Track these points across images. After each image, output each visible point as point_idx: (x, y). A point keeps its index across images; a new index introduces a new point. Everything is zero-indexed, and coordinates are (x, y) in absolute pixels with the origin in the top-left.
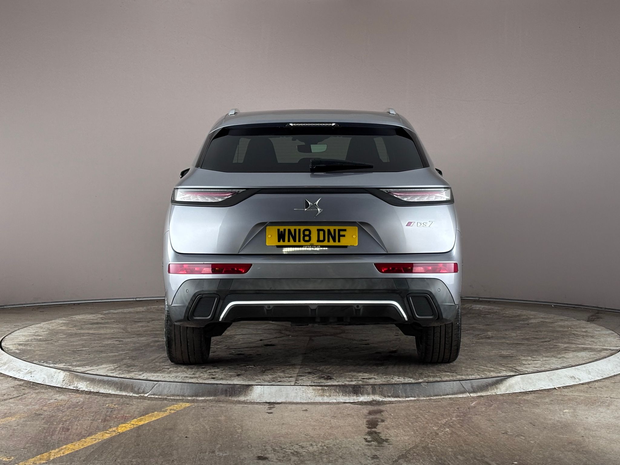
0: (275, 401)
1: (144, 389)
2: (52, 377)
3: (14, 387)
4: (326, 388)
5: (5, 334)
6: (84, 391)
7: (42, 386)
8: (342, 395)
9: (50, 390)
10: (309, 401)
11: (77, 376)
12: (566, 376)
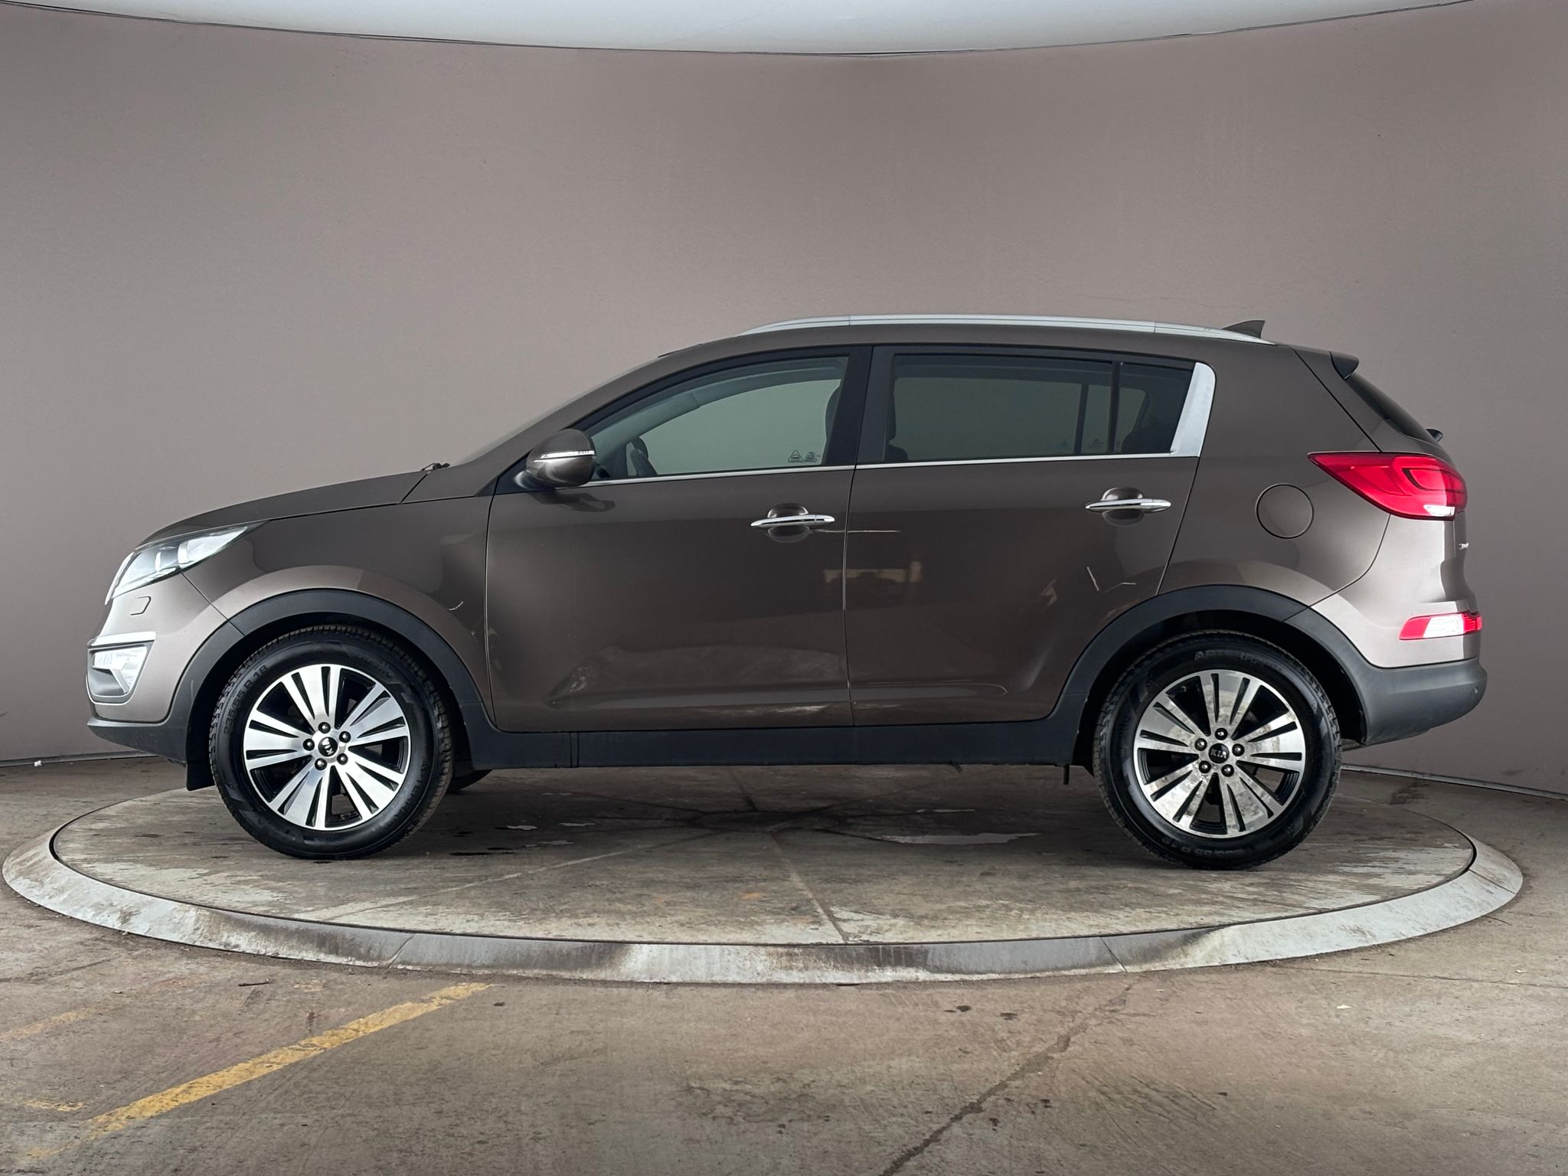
0: (680, 980)
1: (380, 952)
2: (171, 920)
3: (82, 943)
4: (796, 950)
5: (63, 822)
6: (243, 952)
7: (146, 940)
8: (834, 966)
9: (163, 950)
10: (759, 980)
11: (228, 919)
12: (1343, 928)
